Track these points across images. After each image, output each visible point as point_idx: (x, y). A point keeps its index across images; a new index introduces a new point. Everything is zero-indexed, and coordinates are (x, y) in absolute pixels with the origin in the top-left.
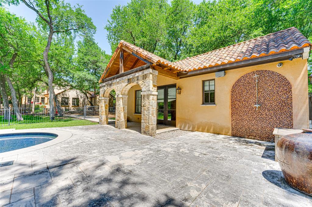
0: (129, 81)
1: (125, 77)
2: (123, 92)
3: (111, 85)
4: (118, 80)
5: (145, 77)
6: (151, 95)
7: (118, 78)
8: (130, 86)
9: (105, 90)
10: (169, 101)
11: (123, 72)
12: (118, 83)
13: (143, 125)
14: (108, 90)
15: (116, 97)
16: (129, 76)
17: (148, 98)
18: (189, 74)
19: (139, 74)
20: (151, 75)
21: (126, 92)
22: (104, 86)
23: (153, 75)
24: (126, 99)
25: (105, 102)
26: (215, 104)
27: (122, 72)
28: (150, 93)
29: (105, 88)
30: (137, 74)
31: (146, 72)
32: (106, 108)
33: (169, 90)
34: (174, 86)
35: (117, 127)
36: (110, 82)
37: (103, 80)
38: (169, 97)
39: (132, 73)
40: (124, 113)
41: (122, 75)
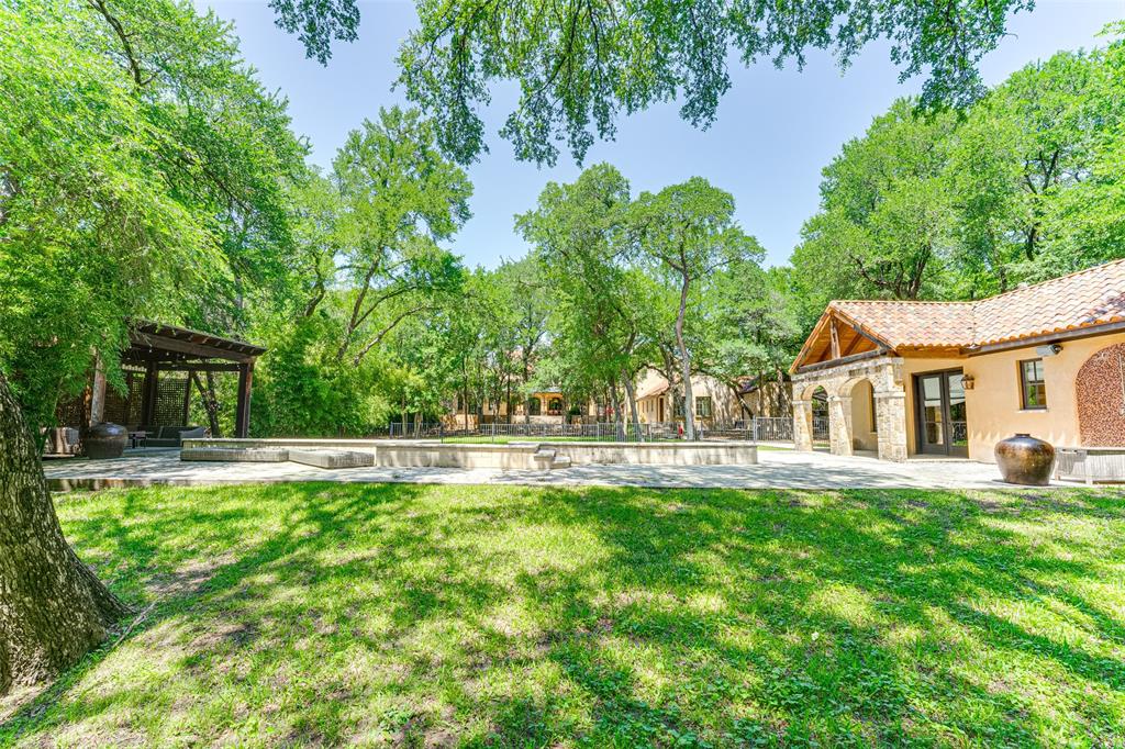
0: (851, 373)
1: (844, 367)
2: (842, 391)
3: (816, 378)
4: (830, 371)
5: (878, 369)
6: (892, 398)
7: (829, 366)
8: (854, 382)
9: (803, 388)
10: (953, 402)
11: (839, 357)
12: (831, 376)
13: (881, 446)
14: (812, 387)
15: (828, 400)
16: (850, 366)
17: (887, 403)
18: (983, 350)
19: (870, 363)
20: (890, 368)
21: (848, 392)
22: (802, 380)
23: (893, 366)
24: (849, 404)
25: (806, 410)
26: (1045, 408)
27: (837, 356)
28: (888, 395)
29: (805, 384)
30: (865, 365)
31: (881, 361)
32: (807, 421)
33: (952, 379)
34: (959, 371)
35: (834, 453)
36: (815, 374)
37: (798, 368)
38: (952, 395)
39: (857, 360)
40: (848, 428)
41: (837, 364)
